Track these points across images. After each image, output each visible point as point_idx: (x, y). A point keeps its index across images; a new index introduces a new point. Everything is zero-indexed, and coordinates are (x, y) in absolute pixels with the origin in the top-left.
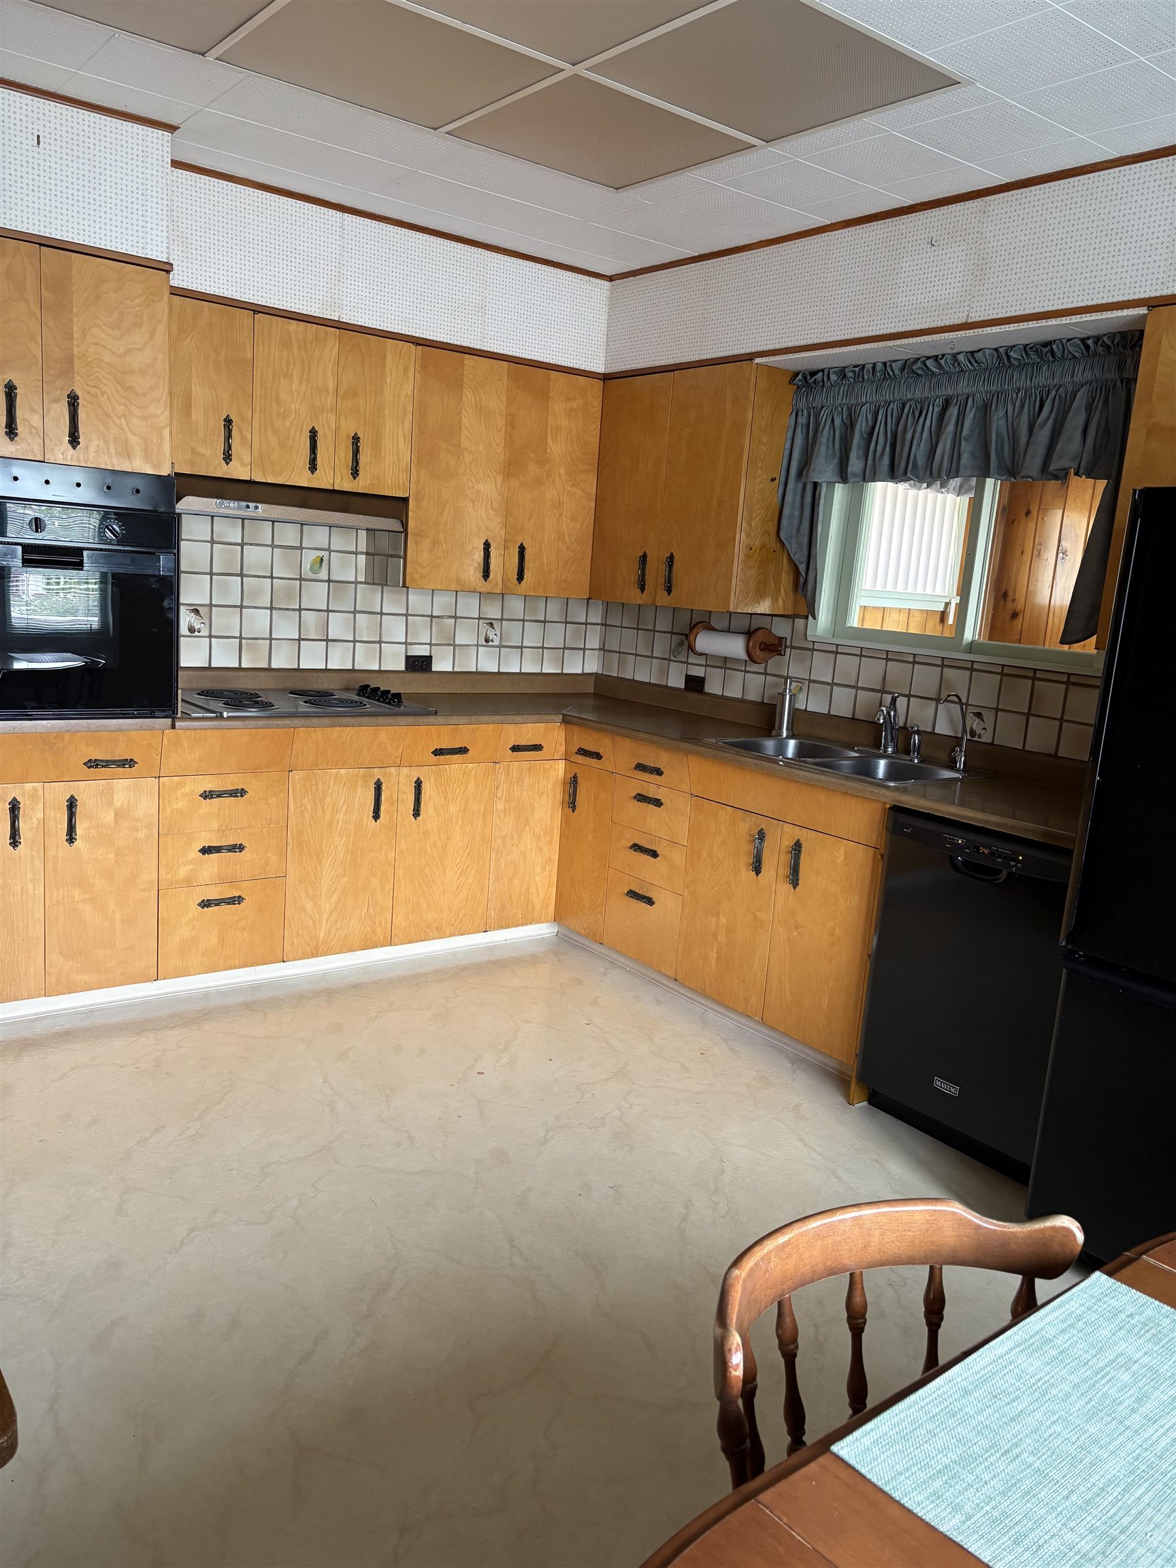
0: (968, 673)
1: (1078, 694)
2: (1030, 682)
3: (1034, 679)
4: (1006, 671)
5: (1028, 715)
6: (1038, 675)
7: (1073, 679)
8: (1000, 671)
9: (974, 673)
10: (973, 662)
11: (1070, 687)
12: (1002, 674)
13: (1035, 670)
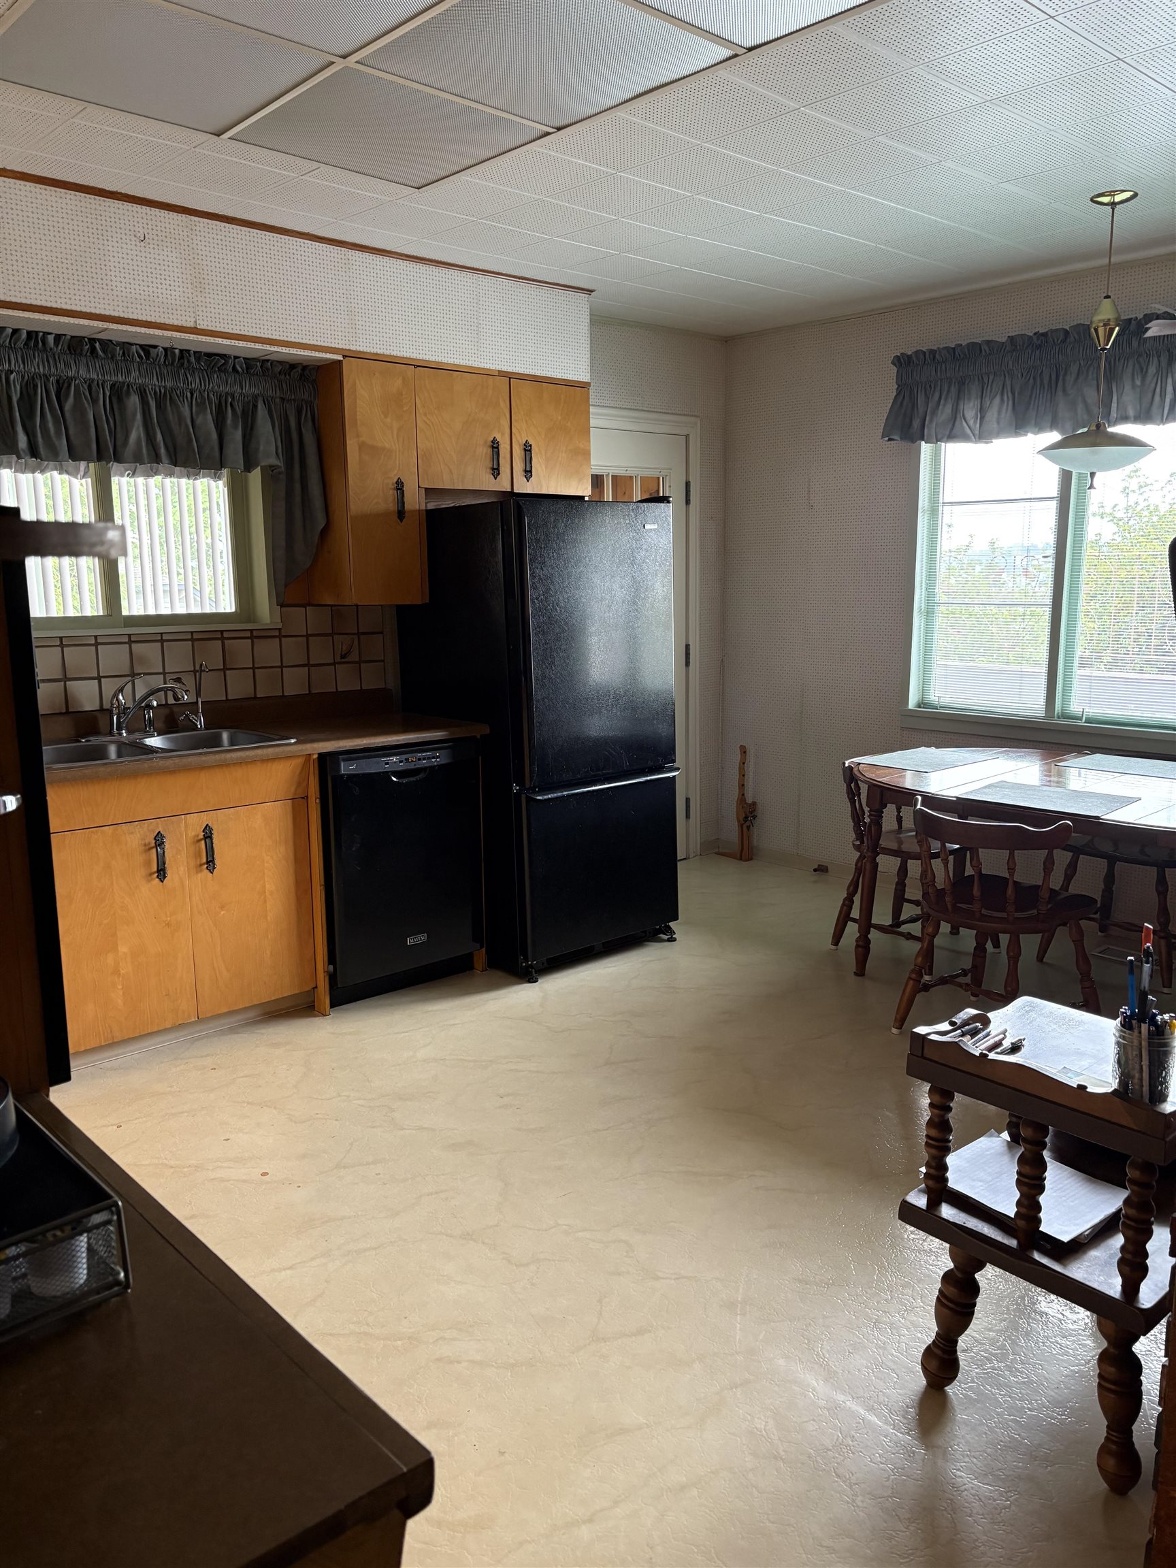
0: (159, 644)
1: (261, 646)
2: (219, 642)
3: (223, 639)
4: (195, 636)
5: (225, 669)
6: (226, 635)
7: (255, 633)
8: (190, 637)
9: (165, 643)
10: (162, 634)
11: (255, 640)
12: (192, 640)
13: (222, 632)
